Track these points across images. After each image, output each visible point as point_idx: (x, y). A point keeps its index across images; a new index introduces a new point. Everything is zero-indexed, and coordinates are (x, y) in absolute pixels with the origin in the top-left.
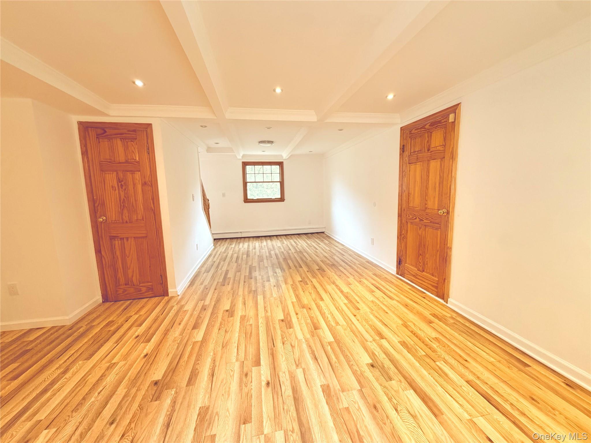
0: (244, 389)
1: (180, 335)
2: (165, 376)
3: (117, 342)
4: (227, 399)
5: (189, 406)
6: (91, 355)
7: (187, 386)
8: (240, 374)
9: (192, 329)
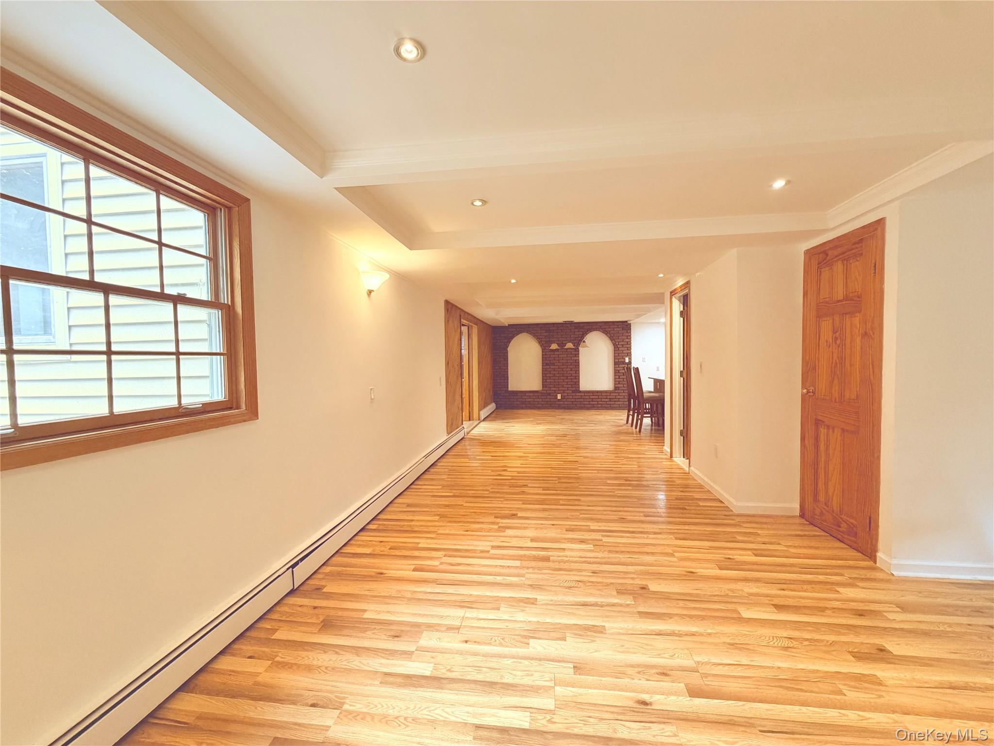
0: (634, 670)
1: (747, 593)
2: (655, 593)
3: (711, 548)
4: (615, 651)
5: (607, 617)
6: (684, 539)
7: (639, 612)
8: (666, 666)
9: (773, 605)
